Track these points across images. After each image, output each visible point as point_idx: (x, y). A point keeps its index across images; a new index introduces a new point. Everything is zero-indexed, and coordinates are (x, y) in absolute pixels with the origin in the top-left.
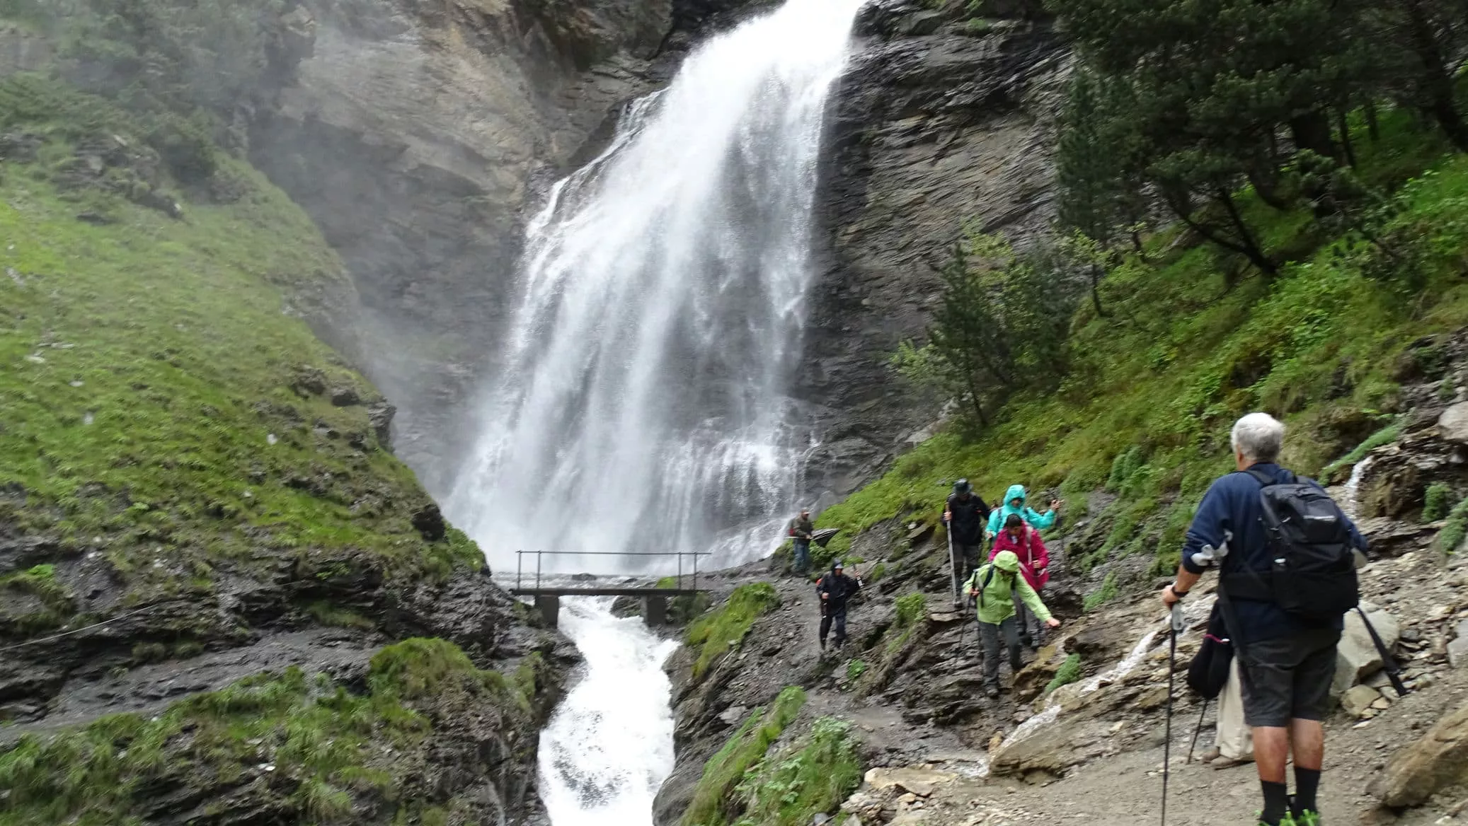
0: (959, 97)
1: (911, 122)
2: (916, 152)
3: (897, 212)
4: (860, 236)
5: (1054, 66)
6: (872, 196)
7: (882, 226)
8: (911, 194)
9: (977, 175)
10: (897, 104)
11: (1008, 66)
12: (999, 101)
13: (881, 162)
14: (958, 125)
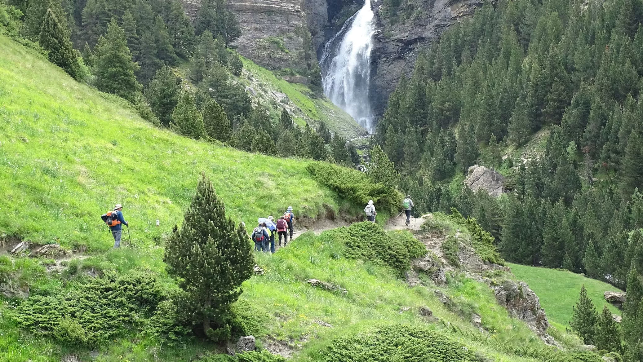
0: (393, 56)
1: (385, 59)
2: (385, 64)
3: (383, 75)
4: (376, 79)
5: (409, 54)
6: (378, 71)
7: (380, 77)
8: (385, 72)
9: (396, 69)
10: (383, 56)
11: (402, 52)
12: (400, 58)
13: (380, 66)
14: (393, 61)
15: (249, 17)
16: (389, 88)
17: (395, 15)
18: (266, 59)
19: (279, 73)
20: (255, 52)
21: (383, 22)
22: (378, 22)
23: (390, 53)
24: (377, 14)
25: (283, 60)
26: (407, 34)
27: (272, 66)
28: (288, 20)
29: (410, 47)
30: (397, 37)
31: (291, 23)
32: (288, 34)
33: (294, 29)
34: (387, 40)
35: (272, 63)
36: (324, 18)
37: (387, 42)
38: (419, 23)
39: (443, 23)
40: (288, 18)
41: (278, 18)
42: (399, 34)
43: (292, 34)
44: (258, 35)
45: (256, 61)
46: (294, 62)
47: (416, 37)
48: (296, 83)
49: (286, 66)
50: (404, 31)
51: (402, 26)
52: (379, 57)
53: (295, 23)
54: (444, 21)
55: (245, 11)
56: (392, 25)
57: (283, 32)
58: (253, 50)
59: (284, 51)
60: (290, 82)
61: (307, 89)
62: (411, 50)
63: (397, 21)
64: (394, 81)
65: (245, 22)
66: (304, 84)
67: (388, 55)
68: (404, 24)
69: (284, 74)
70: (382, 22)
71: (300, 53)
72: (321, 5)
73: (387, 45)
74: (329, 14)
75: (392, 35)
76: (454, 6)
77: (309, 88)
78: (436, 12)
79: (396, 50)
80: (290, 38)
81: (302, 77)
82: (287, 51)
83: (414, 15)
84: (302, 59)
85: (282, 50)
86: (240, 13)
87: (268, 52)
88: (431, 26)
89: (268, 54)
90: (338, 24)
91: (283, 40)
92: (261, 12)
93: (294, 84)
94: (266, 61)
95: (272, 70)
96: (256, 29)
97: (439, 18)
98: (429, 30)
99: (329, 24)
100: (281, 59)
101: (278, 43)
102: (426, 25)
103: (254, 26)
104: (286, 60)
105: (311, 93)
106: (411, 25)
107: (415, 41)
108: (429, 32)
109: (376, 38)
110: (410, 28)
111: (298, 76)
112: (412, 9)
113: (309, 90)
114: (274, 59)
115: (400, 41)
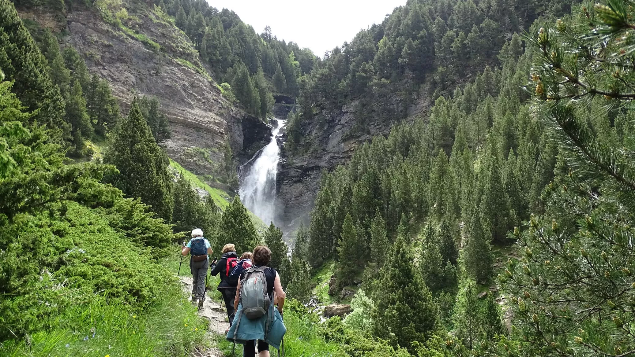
0: (293, 179)
1: (287, 181)
2: (287, 185)
3: (284, 193)
5: (306, 178)
7: (282, 195)
8: (286, 191)
9: (295, 190)
10: (285, 179)
11: (301, 177)
12: (299, 181)
13: (282, 186)
14: (293, 183)
15: (180, 129)
16: (288, 204)
17: (296, 149)
18: (192, 164)
19: (202, 177)
20: (183, 157)
21: (287, 154)
22: (283, 153)
23: (292, 177)
24: (282, 148)
25: (207, 168)
26: (306, 163)
27: (196, 172)
28: (213, 138)
29: (307, 173)
30: (298, 165)
31: (215, 140)
32: (213, 149)
33: (217, 145)
34: (290, 167)
35: (197, 168)
36: (240, 147)
37: (289, 168)
38: (316, 156)
39: (337, 155)
40: (213, 136)
41: (205, 135)
42: (299, 162)
43: (216, 150)
44: (187, 145)
45: (183, 164)
46: (216, 171)
47: (313, 165)
48: (217, 188)
49: (209, 173)
50: (304, 160)
51: (301, 157)
52: (283, 179)
53: (219, 141)
54: (338, 154)
55: (177, 123)
56: (294, 156)
57: (208, 146)
58: (181, 155)
59: (208, 161)
60: (212, 187)
61: (225, 194)
62: (309, 175)
63: (297, 154)
64: (293, 199)
65: (176, 132)
66: (224, 189)
67: (289, 178)
68: (303, 155)
69: (206, 179)
70: (285, 154)
71: (221, 165)
72: (239, 136)
73: (290, 170)
74: (244, 144)
75: (294, 163)
76: (347, 143)
77: (228, 193)
78: (331, 147)
79: (296, 175)
80: (214, 152)
81: (223, 184)
82: (210, 161)
83: (311, 150)
84: (223, 170)
85: (207, 160)
86: (172, 124)
87: (195, 159)
88: (326, 157)
89: (194, 161)
90: (250, 154)
91: (208, 152)
92: (190, 127)
93: (215, 189)
94: (191, 166)
95: (196, 174)
96: (185, 140)
97: (334, 151)
98: (324, 161)
99: (243, 153)
100: (205, 167)
101: (203, 154)
102: (322, 157)
103: (183, 136)
104: (209, 169)
105: (229, 197)
106: (309, 156)
107: (312, 169)
108: (324, 162)
109: (281, 165)
110: (308, 159)
111: (219, 182)
112: (310, 145)
113: (228, 195)
114: (199, 166)
115: (300, 168)
